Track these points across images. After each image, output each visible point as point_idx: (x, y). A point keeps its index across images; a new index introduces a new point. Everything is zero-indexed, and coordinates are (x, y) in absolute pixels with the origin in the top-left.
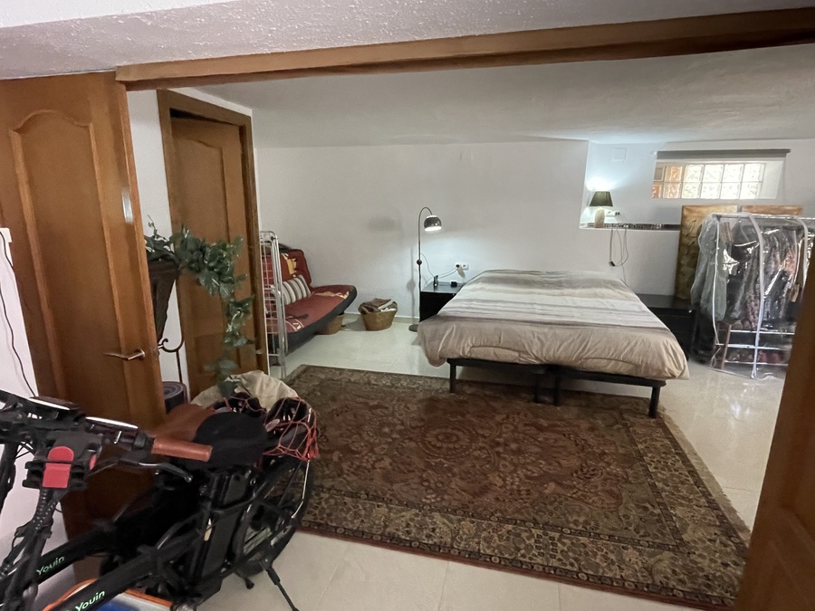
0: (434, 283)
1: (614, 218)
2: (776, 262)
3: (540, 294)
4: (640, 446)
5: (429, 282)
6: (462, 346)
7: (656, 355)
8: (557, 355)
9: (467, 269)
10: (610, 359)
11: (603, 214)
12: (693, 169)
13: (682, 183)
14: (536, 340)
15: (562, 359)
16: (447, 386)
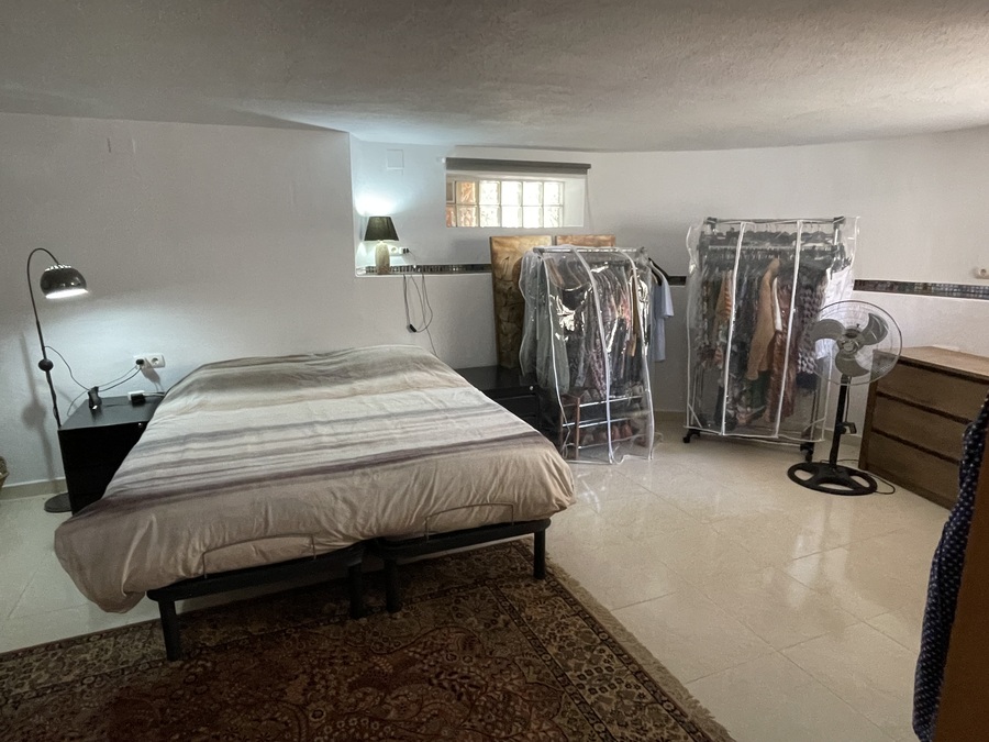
0: (91, 402)
1: (401, 257)
2: (612, 310)
3: (315, 398)
4: (552, 650)
5: (79, 403)
6: (180, 555)
7: (537, 483)
8: (383, 521)
9: (162, 366)
10: (471, 506)
11: (387, 252)
12: (488, 187)
13: (478, 205)
14: (341, 505)
15: (392, 526)
16: (159, 644)
